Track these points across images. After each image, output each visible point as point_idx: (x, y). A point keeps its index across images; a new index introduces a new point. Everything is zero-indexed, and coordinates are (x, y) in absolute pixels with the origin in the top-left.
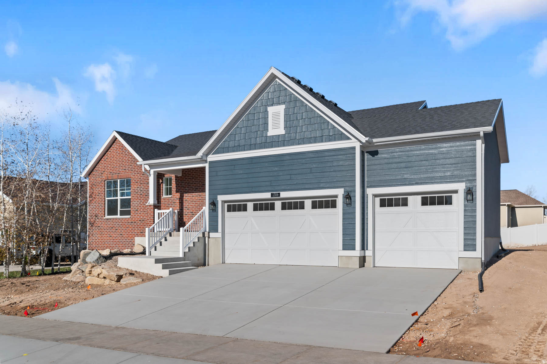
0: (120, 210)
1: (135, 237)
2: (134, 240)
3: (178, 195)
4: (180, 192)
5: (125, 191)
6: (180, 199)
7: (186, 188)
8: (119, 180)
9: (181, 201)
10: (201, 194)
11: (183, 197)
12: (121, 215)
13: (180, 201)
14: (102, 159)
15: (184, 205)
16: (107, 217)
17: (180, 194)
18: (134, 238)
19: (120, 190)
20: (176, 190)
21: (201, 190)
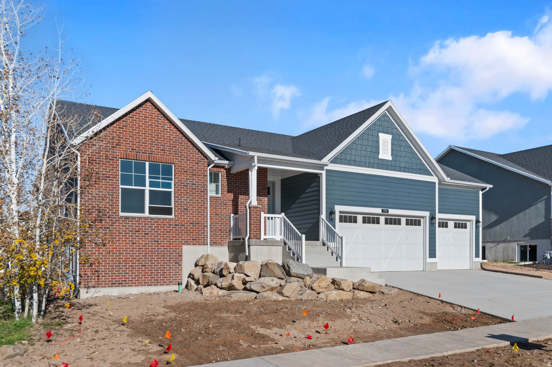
0: (150, 207)
1: (183, 246)
2: (181, 249)
3: (230, 196)
4: (234, 192)
5: (160, 180)
6: (233, 200)
7: (242, 189)
8: (147, 164)
9: (235, 203)
10: (262, 198)
11: (239, 199)
12: (150, 213)
13: (233, 203)
14: (115, 125)
15: (239, 208)
16: (122, 214)
17: (234, 194)
18: (181, 246)
19: (150, 177)
20: (228, 189)
21: (262, 194)
